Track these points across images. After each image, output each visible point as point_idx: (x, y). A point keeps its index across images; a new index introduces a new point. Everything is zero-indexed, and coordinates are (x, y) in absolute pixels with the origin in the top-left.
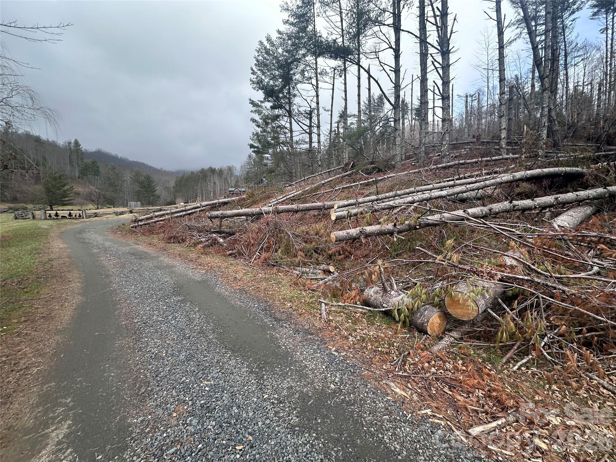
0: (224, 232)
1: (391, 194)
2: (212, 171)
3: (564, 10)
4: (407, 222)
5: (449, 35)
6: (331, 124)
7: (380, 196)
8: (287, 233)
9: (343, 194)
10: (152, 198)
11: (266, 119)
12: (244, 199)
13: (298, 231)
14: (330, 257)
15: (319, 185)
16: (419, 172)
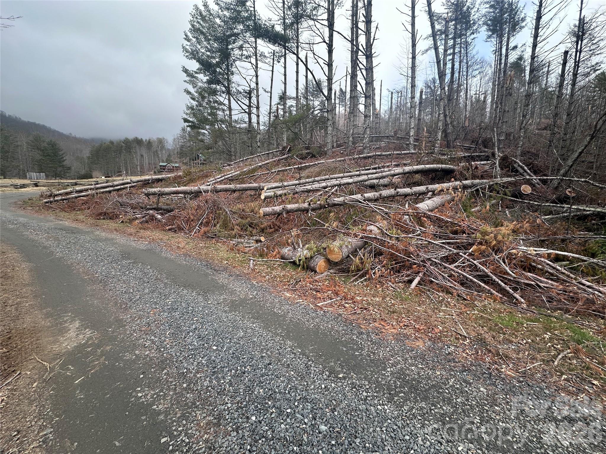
0: (161, 209)
1: (310, 180)
2: (138, 142)
3: (467, 29)
4: (318, 202)
5: (372, 41)
6: (270, 106)
7: (301, 181)
8: (224, 210)
9: (279, 177)
10: (59, 169)
11: (201, 92)
12: (180, 177)
13: (235, 209)
14: (263, 230)
15: (256, 167)
16: (345, 160)
